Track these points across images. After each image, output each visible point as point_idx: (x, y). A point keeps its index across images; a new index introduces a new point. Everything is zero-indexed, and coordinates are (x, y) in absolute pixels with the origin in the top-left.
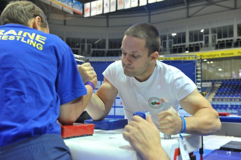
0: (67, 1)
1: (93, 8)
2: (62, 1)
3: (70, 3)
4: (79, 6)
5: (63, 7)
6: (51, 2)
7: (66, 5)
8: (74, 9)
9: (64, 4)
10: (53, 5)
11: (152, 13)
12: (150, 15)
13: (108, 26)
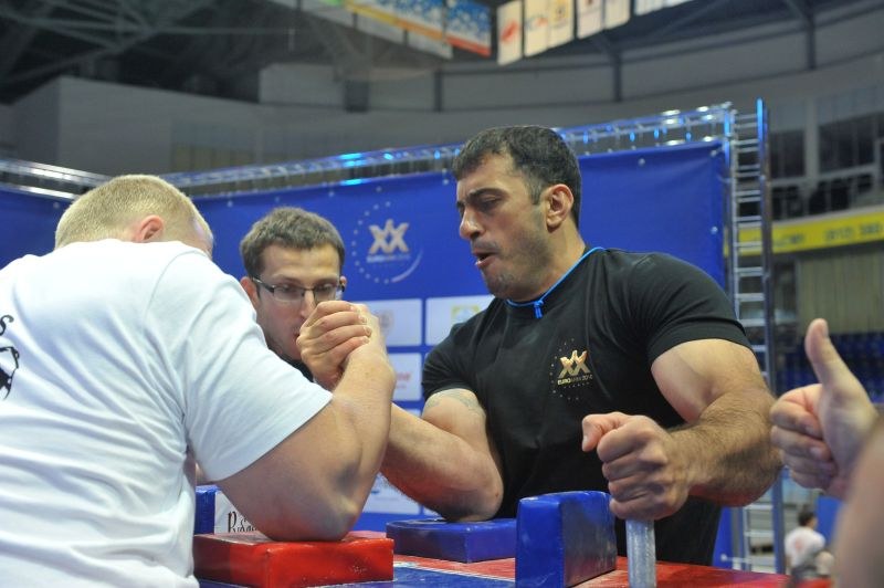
0: (421, 4)
1: (534, 23)
2: (399, 5)
3: (436, 13)
4: (472, 19)
5: (406, 33)
6: (355, 16)
7: (418, 20)
8: (451, 33)
9: (409, 17)
10: (362, 27)
11: (821, 17)
12: (810, 28)
13: (618, 97)
